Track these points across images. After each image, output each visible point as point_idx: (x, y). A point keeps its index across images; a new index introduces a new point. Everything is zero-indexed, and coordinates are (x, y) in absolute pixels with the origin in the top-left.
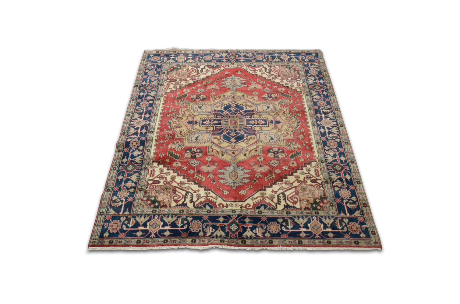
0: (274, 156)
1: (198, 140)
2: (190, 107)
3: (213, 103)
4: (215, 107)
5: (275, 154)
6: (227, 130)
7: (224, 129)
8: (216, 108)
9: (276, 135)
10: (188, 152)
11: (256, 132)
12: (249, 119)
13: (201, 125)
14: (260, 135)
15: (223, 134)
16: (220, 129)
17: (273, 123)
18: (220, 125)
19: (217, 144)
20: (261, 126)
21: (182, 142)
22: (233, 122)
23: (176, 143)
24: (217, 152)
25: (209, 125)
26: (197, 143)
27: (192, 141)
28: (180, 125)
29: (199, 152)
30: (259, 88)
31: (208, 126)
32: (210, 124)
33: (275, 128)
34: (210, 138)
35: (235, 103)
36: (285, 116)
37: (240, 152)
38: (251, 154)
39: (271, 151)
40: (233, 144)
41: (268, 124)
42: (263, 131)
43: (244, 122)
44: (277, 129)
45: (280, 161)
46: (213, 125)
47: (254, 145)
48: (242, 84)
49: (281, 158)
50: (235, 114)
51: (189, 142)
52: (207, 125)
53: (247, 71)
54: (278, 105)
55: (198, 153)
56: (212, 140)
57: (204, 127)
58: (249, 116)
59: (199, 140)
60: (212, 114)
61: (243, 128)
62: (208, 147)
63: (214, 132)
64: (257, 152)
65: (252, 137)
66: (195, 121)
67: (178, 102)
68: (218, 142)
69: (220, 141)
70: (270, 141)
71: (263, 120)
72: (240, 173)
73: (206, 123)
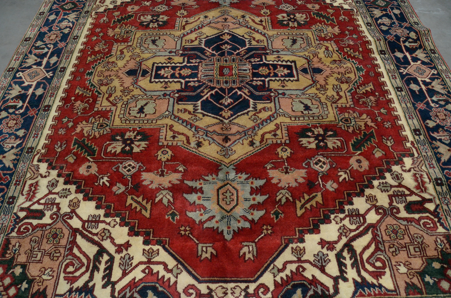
0: (159, 17)
1: (291, 39)
2: (330, 108)
3: (278, 121)
4: (270, 109)
5: (156, 19)
6: (238, 54)
7: (245, 57)
8: (269, 105)
10: (302, 21)
11: (181, 52)
12: (191, 80)
13: (293, 64)
14: (174, 47)
15: (246, 48)
16: (252, 56)
17: (143, 70)
18: (254, 63)
19: (255, 31)
20: (168, 65)
21: (318, 36)
22: (226, 71)
23: (329, 34)
24: (254, 19)
25: (276, 63)
26: (291, 34)
27: (302, 38)
28: (336, 65)
29: (283, 21)
30: (150, 174)
33: (141, 61)
34: (269, 42)
35: (221, 118)
36: (110, 88)
38: (197, 19)
39: (161, 23)
40: (226, 31)
41: (153, 67)
42: (167, 54)
43: (203, 71)
44: (138, 59)
46: (267, 63)
47: (189, 32)
48: (201, 191)
49: (149, 15)
50: (221, 89)
51: (306, 36)
53: (176, 259)
54: (117, 116)
55: (286, 20)
56: (265, 39)
57: (286, 60)
58: (190, 86)
59: (288, 38)
60: (275, 90)
61: (206, 60)
62: (271, 28)
63: (264, 52)
64: (184, 20)
65: (191, 43)
66: (308, 73)
67: (366, 125)
68: (253, 36)
69: (249, 36)
70: (160, 37)
71: (163, 77)
72: (243, 190)
73: (284, 69)
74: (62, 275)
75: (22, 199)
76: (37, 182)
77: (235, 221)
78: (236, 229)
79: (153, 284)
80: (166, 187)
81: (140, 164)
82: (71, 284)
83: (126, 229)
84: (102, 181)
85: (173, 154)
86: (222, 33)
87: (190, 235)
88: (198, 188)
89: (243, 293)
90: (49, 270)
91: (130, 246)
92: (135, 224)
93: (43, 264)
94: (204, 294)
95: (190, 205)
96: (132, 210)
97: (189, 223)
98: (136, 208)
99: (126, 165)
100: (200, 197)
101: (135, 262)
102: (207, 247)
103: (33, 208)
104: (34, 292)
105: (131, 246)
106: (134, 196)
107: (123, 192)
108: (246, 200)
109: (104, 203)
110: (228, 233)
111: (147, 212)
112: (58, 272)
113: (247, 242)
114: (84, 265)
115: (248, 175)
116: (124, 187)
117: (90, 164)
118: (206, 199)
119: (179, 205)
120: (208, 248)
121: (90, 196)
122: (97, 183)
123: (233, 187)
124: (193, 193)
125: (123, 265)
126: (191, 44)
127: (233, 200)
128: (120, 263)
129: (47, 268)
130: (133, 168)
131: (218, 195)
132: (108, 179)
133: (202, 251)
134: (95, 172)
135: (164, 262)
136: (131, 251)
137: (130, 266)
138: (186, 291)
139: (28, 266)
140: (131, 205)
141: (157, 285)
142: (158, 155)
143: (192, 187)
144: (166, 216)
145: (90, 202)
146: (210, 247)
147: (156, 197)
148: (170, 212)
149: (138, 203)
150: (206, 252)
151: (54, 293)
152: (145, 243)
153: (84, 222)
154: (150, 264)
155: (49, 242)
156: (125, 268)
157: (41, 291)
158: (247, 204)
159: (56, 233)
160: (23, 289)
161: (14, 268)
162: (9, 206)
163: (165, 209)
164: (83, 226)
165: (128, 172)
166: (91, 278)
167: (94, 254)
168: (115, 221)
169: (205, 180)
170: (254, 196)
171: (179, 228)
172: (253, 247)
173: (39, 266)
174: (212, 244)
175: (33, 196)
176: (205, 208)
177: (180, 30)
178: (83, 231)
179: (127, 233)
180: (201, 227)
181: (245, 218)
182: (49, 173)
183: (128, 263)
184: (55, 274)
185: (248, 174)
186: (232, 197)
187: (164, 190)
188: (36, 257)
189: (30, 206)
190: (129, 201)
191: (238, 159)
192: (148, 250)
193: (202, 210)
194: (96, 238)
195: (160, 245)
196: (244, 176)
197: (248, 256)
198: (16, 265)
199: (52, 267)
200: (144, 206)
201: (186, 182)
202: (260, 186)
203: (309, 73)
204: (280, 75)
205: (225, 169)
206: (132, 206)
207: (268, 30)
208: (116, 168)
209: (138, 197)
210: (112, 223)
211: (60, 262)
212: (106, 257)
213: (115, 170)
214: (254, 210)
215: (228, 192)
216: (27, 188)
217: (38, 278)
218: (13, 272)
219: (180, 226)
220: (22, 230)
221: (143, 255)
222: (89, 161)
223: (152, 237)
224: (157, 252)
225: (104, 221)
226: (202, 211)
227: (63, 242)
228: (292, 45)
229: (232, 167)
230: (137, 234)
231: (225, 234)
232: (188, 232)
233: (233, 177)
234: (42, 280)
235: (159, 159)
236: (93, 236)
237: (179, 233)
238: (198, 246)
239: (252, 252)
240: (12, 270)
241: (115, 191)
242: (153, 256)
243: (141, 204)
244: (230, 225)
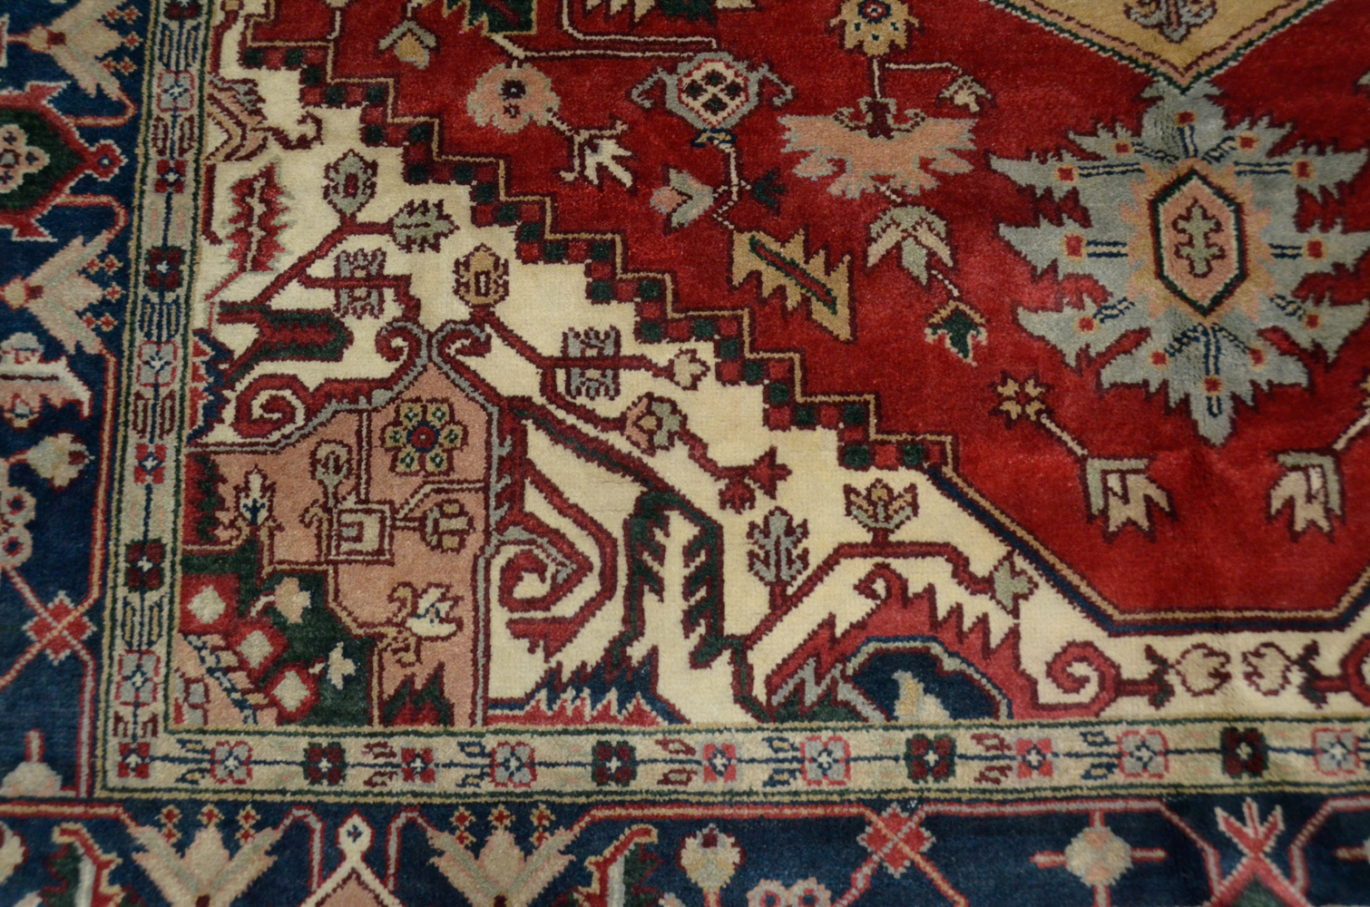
53: (996, 528)
72: (1264, 205)
74: (499, 616)
75: (213, 263)
76: (269, 173)
77: (1237, 353)
78: (1245, 392)
79: (918, 644)
80: (912, 190)
81: (764, 70)
82: (548, 655)
83: (750, 398)
84: (591, 161)
85: (915, 22)
87: (1045, 420)
88: (1058, 194)
89: (1297, 677)
90: (434, 594)
91: (784, 472)
92: (791, 369)
93: (398, 566)
94: (1133, 682)
95: (1035, 277)
96: (764, 302)
97: (1033, 361)
98: (780, 291)
99: (697, 75)
100: (1078, 240)
101: (818, 547)
102: (1123, 474)
103: (281, 302)
104: (392, 692)
105: (790, 472)
106: (761, 237)
107: (707, 216)
108: (1281, 252)
109: (625, 270)
110: (1210, 409)
111: (835, 312)
112: (475, 600)
113: (1299, 450)
114: (591, 569)
115: (1283, 132)
116: (708, 189)
117: (514, 72)
118: (1105, 249)
119: (979, 275)
120: (1131, 479)
121: (548, 236)
122: (571, 170)
123: (1220, 192)
124: (1044, 223)
125: (766, 563)
127: (1222, 256)
128: (752, 555)
129: (420, 586)
130: (734, 90)
131: (1155, 231)
132: (622, 152)
133: (1106, 490)
134: (549, 117)
135: (947, 545)
136: (791, 495)
137: (799, 565)
138: (1057, 668)
139: (331, 581)
140: (755, 276)
141: (936, 649)
142: (843, 23)
143: (1031, 188)
144: (928, 331)
145: (558, 266)
146: (1136, 472)
147: (872, 240)
148: (944, 313)
149: (788, 267)
150: (1125, 499)
151: (480, 692)
152: (852, 456)
153: (547, 367)
154: (887, 556)
155: (401, 468)
156: (778, 576)
157: (418, 686)
158: (1288, 275)
159: (424, 422)
160: (336, 679)
161: (271, 591)
162: (162, 296)
163: (919, 299)
164: (547, 387)
165: (715, 113)
166: (634, 622)
167: (625, 515)
168: (693, 360)
169: (1082, 154)
170: (1315, 233)
171: (993, 385)
172: (1324, 476)
173: (382, 577)
174: (1145, 461)
175: (269, 246)
176: (1100, 294)
178: (552, 408)
179: (759, 415)
180: (1090, 379)
181: (1282, 342)
182: (318, 122)
183: (789, 552)
184: (464, 611)
185: (1281, 126)
186: (1214, 238)
187: (903, 204)
188: (358, 539)
189: (268, 293)
190: (744, 261)
191: (1232, 49)
192: (869, 490)
193: (1087, 301)
194: (616, 440)
195: (919, 468)
196: (1265, 135)
197: (1305, 514)
198: (277, 577)
199: (447, 582)
200: (816, 282)
201: (998, 164)
202: (1340, 185)
205: (1174, 101)
206: (760, 283)
208: (647, 94)
209: (784, 240)
210: (684, 370)
211: (476, 558)
212: (681, 531)
213: (647, 104)
214: (1318, 302)
215: (1197, 212)
216: (224, 206)
217: (391, 632)
218: (270, 609)
219: (997, 379)
220: (257, 412)
221: (849, 513)
222: (509, 59)
223: (878, 432)
224: (908, 497)
225: (643, 357)
226: (1091, 308)
227: (470, 463)
229: (1202, 87)
230: (806, 419)
231: (1196, 416)
232: (1036, 405)
233: (1214, 143)
234: (412, 641)
235: (850, 43)
236: (604, 430)
237: (996, 412)
238: (1084, 470)
239: (1321, 498)
240: (263, 600)
241: (664, 210)
242: (897, 519)
243: (804, 272)
244: (1217, 371)
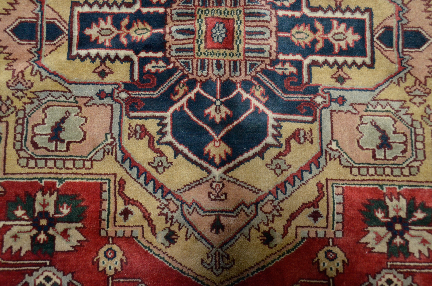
0: (390, 243)
1: (63, 141)
5: (395, 234)
6: (192, 84)
7: (178, 75)
9: (402, 120)
10: (20, 219)
11: (319, 100)
12: (290, 13)
13: (75, 52)
14: (335, 116)
15: (172, 110)
17: (391, 47)
18: (160, 54)
19: (146, 172)
20: (340, 60)
22: (220, 33)
24: (145, 223)
25: (112, 53)
26: (60, 163)
27: (35, 145)
29: (68, 219)
31: (108, 56)
32: (116, 44)
33: (402, 75)
34: (115, 131)
37: (248, 223)
38: (292, 230)
39: (380, 215)
40: (217, 173)
41: (373, 52)
42: (347, 95)
43: (268, 32)
44: (410, 81)
45: (413, 274)
46: (130, 53)
47: (306, 175)
49: (417, 255)
51: (22, 154)
52: (103, 53)
55: (62, 220)
56: (125, 142)
57: (88, 61)
59: (69, 143)
61: (264, 71)
62: (106, 187)
63: (133, 94)
64: (321, 222)
65: (299, 130)
66: (48, 24)
68: (151, 155)
69: (162, 154)
70: (374, 156)
71: (349, 22)
73: (97, 39)
86: (227, 166)
126: (299, 126)
177: (330, 183)
203: (44, 24)
204: (109, 19)
207: (112, 178)
228: (63, 120)
